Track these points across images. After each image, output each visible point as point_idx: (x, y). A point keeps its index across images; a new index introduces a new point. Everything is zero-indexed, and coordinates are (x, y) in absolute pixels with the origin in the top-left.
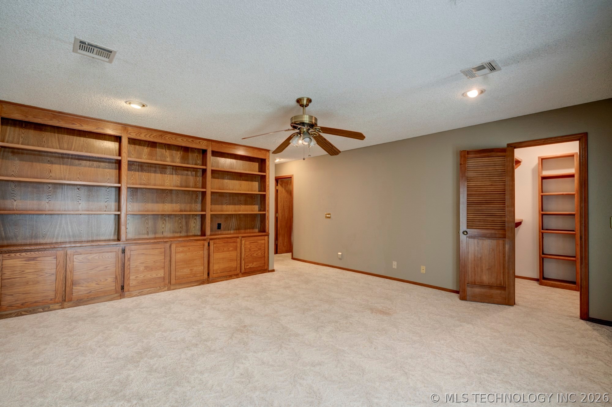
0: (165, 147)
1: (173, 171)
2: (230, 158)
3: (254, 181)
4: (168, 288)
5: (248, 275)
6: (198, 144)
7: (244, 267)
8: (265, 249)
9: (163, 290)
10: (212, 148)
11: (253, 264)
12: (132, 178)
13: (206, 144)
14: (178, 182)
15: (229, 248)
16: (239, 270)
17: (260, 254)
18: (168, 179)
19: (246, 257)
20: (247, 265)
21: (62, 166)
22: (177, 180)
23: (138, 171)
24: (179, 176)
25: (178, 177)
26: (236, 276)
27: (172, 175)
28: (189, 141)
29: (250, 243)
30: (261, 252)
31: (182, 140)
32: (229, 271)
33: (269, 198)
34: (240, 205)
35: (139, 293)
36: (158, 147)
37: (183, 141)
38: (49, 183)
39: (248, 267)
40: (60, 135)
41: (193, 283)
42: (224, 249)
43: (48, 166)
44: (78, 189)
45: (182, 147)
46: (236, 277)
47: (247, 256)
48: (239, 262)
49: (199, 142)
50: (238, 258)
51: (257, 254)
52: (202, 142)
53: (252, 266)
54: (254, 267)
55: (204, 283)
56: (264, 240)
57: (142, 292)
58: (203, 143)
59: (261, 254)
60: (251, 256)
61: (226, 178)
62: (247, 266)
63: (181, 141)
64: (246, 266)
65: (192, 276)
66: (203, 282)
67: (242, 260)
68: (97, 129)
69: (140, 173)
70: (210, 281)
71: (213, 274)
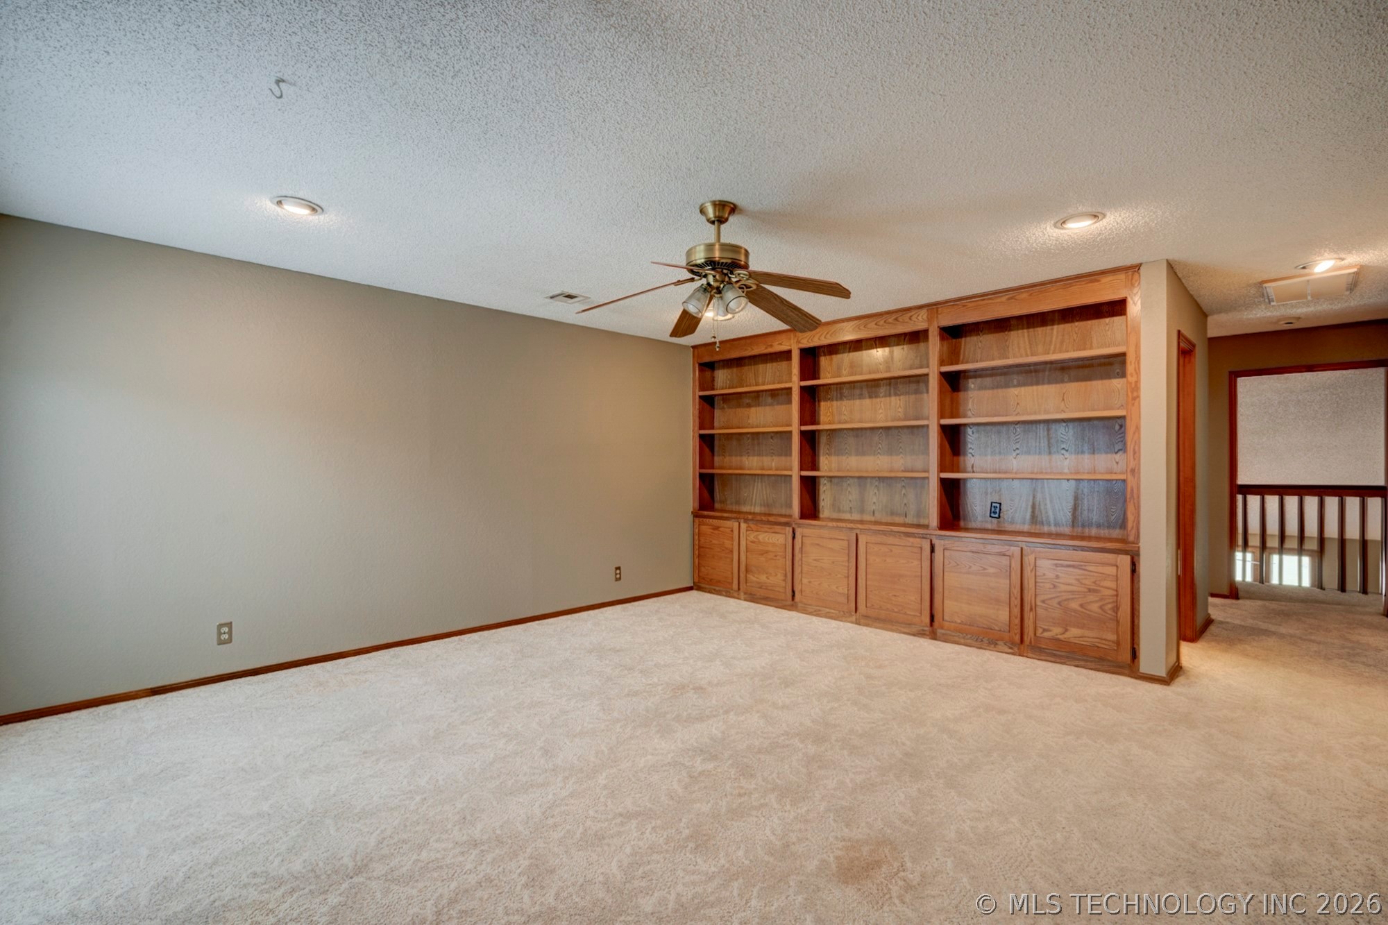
1: (890, 390)
5: (1053, 659)
6: (907, 322)
7: (1035, 634)
8: (1117, 596)
10: (938, 323)
11: (1066, 630)
12: (829, 414)
13: (925, 317)
14: (900, 410)
15: (986, 567)
16: (1016, 634)
17: (1095, 607)
18: (883, 407)
19: (1039, 603)
20: (1046, 627)
21: (758, 408)
22: (898, 406)
23: (837, 400)
24: (902, 397)
25: (900, 400)
26: (1011, 648)
27: (888, 398)
28: (889, 323)
29: (1056, 565)
30: (1100, 604)
31: (876, 324)
32: (985, 626)
33: (1138, 428)
34: (1063, 454)
37: (879, 325)
38: (748, 433)
39: (1046, 634)
40: (756, 366)
41: (904, 627)
42: (970, 567)
43: (745, 411)
44: (772, 438)
46: (1010, 651)
47: (1043, 602)
48: (1017, 611)
49: (910, 318)
50: (1013, 599)
51: (1081, 606)
52: (915, 316)
53: (1065, 636)
54: (1073, 640)
55: (924, 634)
56: (1113, 565)
58: (918, 316)
59: (1101, 607)
60: (1059, 603)
61: (1015, 382)
62: (1045, 630)
63: (875, 326)
64: (1040, 631)
65: (896, 610)
66: (922, 632)
67: (1027, 608)
68: (766, 348)
69: (839, 403)
70: (938, 634)
71: (943, 620)
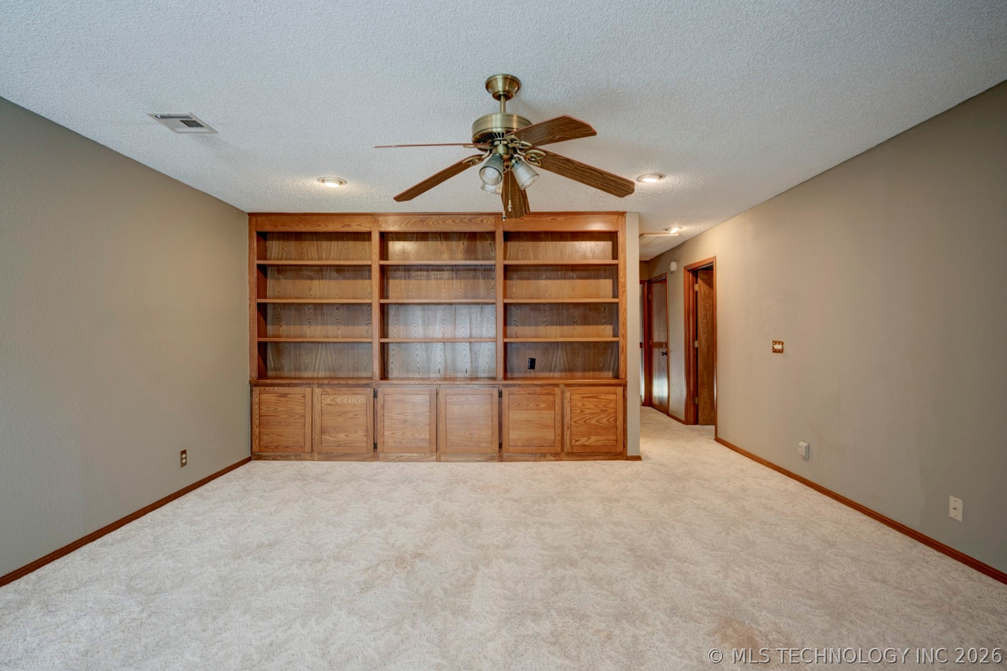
0: (441, 238)
1: (452, 274)
2: (550, 239)
3: (601, 279)
4: (437, 458)
5: (580, 459)
6: (479, 224)
7: (571, 444)
8: (616, 412)
9: (430, 459)
10: (503, 228)
11: (589, 438)
12: (397, 290)
13: (493, 222)
14: (461, 290)
15: (539, 404)
16: (558, 447)
17: (604, 421)
18: (447, 287)
19: (573, 424)
20: (576, 439)
21: (321, 281)
22: (459, 287)
23: (405, 279)
24: (462, 281)
25: (461, 283)
26: (555, 457)
27: (451, 281)
28: (465, 223)
29: (583, 397)
30: (608, 418)
31: (453, 221)
32: (538, 445)
33: (625, 310)
34: (573, 325)
35: (397, 458)
36: (430, 239)
37: (455, 223)
38: (310, 304)
39: (578, 443)
40: (319, 242)
41: (476, 457)
42: (528, 405)
43: (307, 283)
44: (337, 309)
45: (465, 233)
46: (554, 458)
47: (575, 422)
48: (559, 431)
49: (482, 221)
50: (557, 423)
51: (597, 421)
52: (486, 220)
53: (588, 442)
54: (592, 444)
55: (494, 459)
56: (614, 394)
57: (401, 456)
58: (488, 220)
59: (608, 421)
60: (585, 422)
61: (544, 276)
62: (577, 441)
63: (452, 223)
64: (574, 441)
65: (472, 445)
66: (492, 458)
67: (566, 428)
68: (343, 227)
69: (407, 281)
70: (504, 457)
71: (509, 446)
